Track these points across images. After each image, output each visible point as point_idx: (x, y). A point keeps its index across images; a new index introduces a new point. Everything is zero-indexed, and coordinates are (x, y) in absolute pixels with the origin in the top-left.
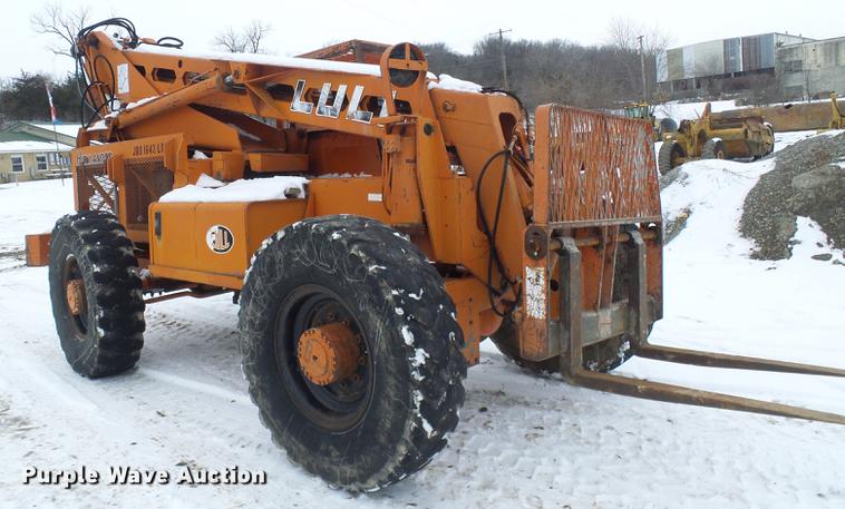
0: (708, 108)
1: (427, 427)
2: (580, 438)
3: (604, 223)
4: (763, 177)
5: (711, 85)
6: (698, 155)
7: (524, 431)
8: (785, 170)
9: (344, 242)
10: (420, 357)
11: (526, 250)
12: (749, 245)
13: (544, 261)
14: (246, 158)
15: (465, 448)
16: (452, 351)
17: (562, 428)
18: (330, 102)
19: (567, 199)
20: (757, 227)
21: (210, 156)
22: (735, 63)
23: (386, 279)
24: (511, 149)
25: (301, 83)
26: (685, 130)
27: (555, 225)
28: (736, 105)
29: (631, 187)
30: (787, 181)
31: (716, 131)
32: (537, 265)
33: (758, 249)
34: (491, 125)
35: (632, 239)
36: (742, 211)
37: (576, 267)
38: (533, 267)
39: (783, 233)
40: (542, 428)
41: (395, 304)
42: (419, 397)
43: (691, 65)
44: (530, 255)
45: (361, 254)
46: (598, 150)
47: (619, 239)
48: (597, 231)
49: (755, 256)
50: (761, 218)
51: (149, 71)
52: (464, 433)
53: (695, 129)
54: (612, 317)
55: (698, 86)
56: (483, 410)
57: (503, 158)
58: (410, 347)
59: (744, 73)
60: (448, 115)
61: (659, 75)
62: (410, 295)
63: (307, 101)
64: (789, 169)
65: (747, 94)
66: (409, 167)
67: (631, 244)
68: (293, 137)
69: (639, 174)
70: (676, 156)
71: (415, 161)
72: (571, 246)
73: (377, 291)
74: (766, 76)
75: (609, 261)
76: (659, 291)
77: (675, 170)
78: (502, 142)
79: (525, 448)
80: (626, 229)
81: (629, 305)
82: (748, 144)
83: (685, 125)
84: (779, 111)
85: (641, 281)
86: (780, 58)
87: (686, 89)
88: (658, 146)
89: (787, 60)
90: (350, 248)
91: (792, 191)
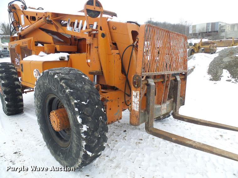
0: (201, 40)
1: (89, 153)
2: (154, 144)
3: (166, 73)
4: (215, 58)
5: (202, 35)
6: (198, 52)
7: (136, 141)
8: (221, 56)
9: (59, 79)
10: (85, 128)
11: (133, 84)
12: (209, 76)
13: (139, 89)
14: (55, 47)
15: (114, 148)
16: (100, 124)
17: (148, 140)
18: (77, 27)
19: (151, 63)
20: (212, 72)
21: (43, 45)
22: (209, 29)
23: (72, 96)
24: (135, 44)
25: (69, 20)
26: (195, 46)
27: (145, 74)
28: (208, 40)
29: (177, 59)
30: (221, 59)
31: (203, 46)
32: (137, 90)
33: (212, 78)
34: (128, 35)
35: (176, 79)
36: (208, 67)
37: (153, 91)
38: (135, 91)
39: (219, 74)
40: (142, 140)
41: (75, 106)
42: (84, 143)
43: (198, 29)
44: (134, 86)
45: (64, 85)
46: (165, 45)
47: (171, 79)
48: (163, 76)
49: (211, 80)
50: (213, 69)
51: (29, 17)
52: (116, 141)
53: (197, 46)
54: (167, 106)
55: (199, 35)
56: (125, 131)
57: (131, 47)
58: (80, 124)
59: (211, 32)
60: (114, 31)
61: (190, 31)
62: (82, 103)
63: (71, 26)
64: (222, 56)
65: (211, 37)
66: (95, 50)
67: (176, 80)
68: (73, 41)
69: (181, 55)
70: (192, 52)
71: (98, 48)
72: (152, 82)
73: (69, 101)
74: (216, 33)
75: (167, 87)
76: (184, 96)
77: (192, 55)
78: (132, 41)
79: (134, 149)
80: (174, 75)
81: (173, 101)
82: (210, 49)
83: (195, 44)
84: (218, 42)
85: (178, 93)
86: (220, 28)
87: (196, 35)
88: (188, 50)
89: (222, 29)
90: (61, 82)
91: (223, 62)
